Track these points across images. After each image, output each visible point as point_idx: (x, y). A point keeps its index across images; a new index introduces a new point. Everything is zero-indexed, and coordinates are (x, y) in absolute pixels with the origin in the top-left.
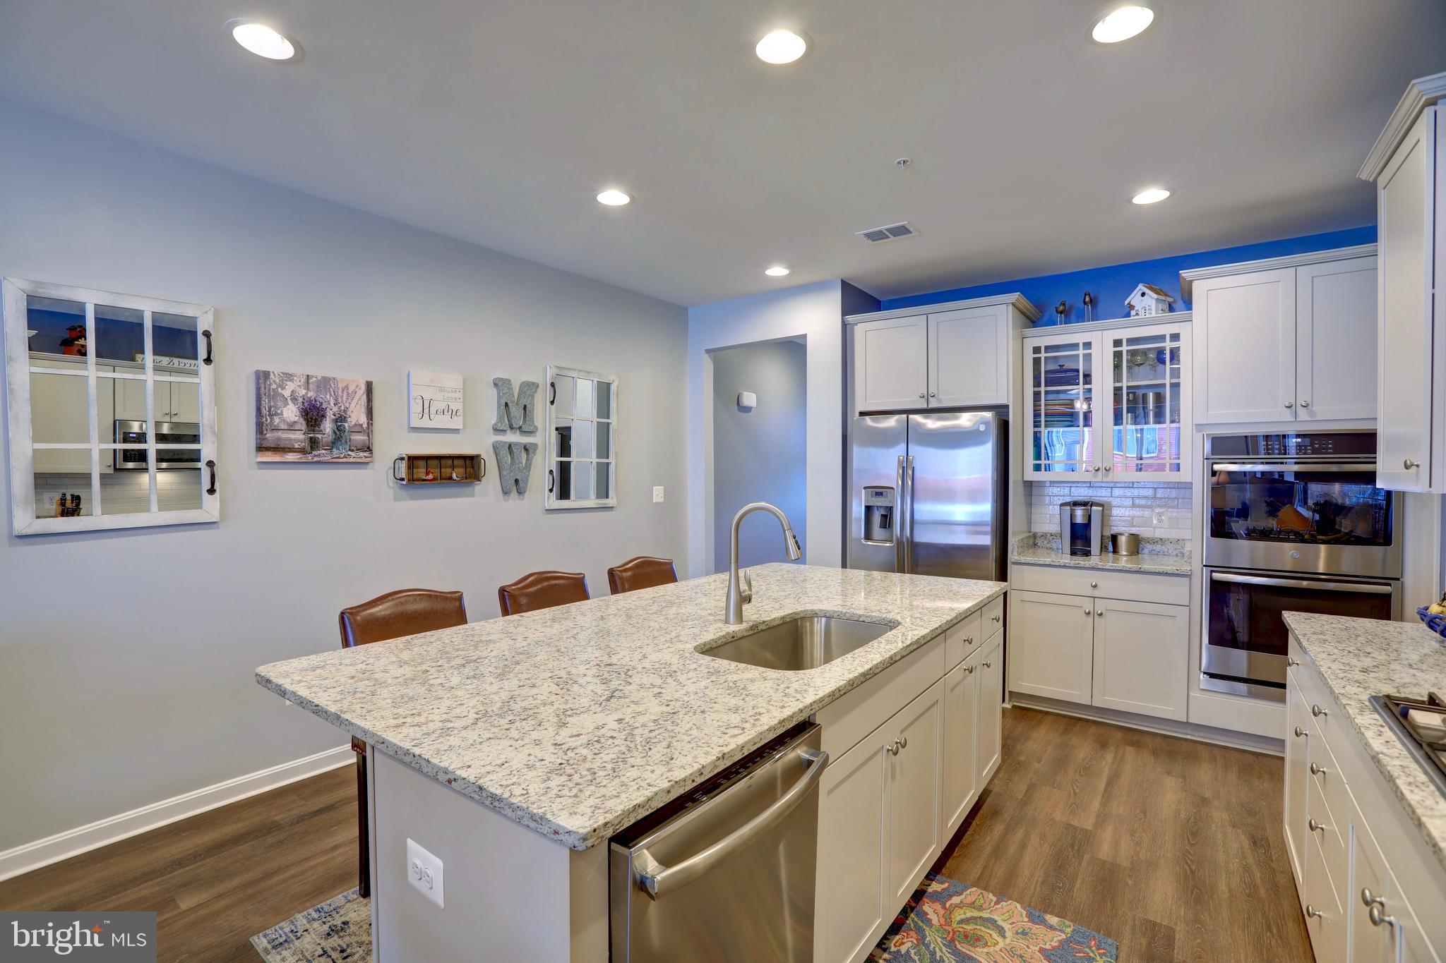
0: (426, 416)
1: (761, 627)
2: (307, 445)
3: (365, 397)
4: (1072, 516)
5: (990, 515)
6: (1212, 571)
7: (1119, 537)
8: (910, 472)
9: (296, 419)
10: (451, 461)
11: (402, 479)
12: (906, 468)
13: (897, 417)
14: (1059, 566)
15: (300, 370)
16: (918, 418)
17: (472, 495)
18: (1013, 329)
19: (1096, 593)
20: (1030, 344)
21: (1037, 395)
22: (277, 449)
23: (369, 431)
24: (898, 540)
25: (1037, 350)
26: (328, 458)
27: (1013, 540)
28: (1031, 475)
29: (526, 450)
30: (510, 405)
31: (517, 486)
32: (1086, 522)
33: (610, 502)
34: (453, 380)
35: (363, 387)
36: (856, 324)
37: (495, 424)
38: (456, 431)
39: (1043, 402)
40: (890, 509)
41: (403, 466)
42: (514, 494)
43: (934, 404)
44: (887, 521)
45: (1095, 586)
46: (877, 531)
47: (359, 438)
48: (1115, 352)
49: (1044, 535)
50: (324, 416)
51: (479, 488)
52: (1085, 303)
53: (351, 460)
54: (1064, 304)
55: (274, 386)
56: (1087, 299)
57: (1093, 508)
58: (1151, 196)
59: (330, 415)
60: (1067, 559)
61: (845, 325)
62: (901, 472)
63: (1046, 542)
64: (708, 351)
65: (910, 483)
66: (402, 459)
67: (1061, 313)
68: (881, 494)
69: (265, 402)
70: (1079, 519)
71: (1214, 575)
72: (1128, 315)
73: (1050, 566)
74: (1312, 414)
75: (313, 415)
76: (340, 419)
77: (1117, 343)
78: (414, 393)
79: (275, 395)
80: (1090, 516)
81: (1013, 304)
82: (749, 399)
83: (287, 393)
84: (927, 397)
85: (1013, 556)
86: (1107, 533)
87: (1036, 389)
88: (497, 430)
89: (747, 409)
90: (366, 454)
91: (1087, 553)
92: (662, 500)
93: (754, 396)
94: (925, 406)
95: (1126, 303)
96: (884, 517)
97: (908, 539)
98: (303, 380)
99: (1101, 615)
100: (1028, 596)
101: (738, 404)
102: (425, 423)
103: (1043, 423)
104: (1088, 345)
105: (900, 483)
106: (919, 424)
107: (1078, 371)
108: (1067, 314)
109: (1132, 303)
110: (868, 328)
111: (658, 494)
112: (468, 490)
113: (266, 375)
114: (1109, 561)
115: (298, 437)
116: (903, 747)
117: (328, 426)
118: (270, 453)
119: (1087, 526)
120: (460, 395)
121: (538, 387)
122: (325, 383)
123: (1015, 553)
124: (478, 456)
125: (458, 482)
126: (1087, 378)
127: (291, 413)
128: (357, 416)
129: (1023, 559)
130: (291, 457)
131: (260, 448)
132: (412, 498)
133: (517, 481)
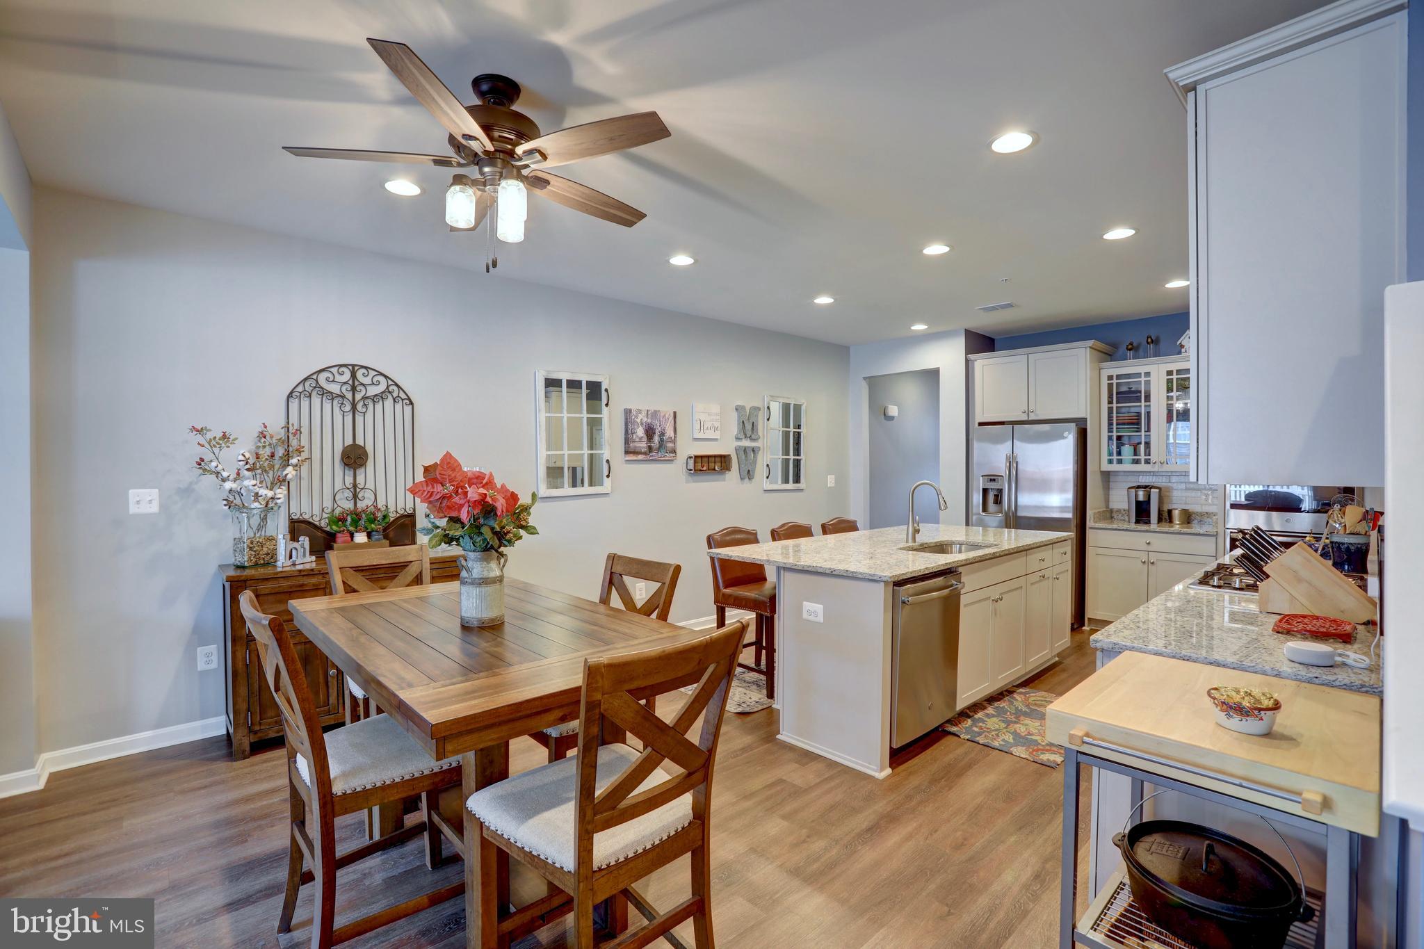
0: (702, 431)
1: (925, 546)
2: (647, 450)
3: (673, 421)
4: (1136, 496)
6: (1231, 532)
7: (1173, 511)
8: (1015, 465)
9: (642, 435)
10: (713, 459)
11: (691, 470)
12: (1012, 462)
13: (1005, 426)
14: (1123, 530)
15: (644, 408)
17: (724, 480)
18: (1090, 362)
19: (1150, 548)
20: (1105, 373)
21: (1110, 410)
22: (636, 453)
23: (674, 441)
24: (1006, 513)
25: (1110, 378)
26: (656, 458)
27: (1089, 513)
28: (1106, 467)
29: (753, 451)
30: (745, 422)
31: (749, 475)
32: (1146, 499)
33: (802, 485)
34: (715, 408)
35: (672, 415)
36: (976, 360)
37: (737, 434)
38: (716, 440)
39: (1115, 415)
40: (1001, 491)
41: (691, 462)
42: (747, 480)
43: (1032, 417)
44: (998, 500)
45: (1149, 543)
46: (992, 506)
47: (670, 445)
48: (1168, 380)
49: (1119, 511)
50: (654, 433)
51: (728, 475)
52: (1148, 343)
53: (667, 458)
54: (1132, 344)
55: (633, 417)
56: (1149, 340)
57: (1152, 490)
59: (657, 433)
60: (1133, 526)
61: (967, 361)
62: (1008, 464)
63: (1120, 515)
64: (865, 378)
65: (1014, 473)
66: (691, 457)
67: (1130, 350)
68: (994, 480)
69: (630, 427)
70: (1141, 497)
72: (1180, 353)
73: (1116, 529)
75: (650, 432)
76: (662, 434)
77: (1170, 373)
78: (696, 417)
79: (634, 422)
80: (1149, 496)
81: (1090, 347)
82: (893, 411)
83: (639, 421)
84: (1028, 413)
85: (1090, 523)
86: (1165, 509)
87: (1110, 405)
88: (738, 439)
89: (892, 418)
90: (674, 455)
91: (1148, 522)
92: (833, 485)
93: (896, 407)
94: (1026, 419)
95: (1178, 343)
96: (996, 496)
97: (1013, 514)
98: (646, 412)
99: (1153, 563)
100: (1100, 551)
101: (885, 414)
102: (701, 436)
103: (1115, 430)
104: (1148, 374)
105: (1007, 473)
107: (1140, 392)
108: (1135, 350)
109: (1182, 343)
110: (983, 363)
111: (831, 480)
112: (721, 477)
113: (630, 411)
114: (1165, 527)
115: (643, 446)
116: (1001, 600)
117: (656, 439)
118: (631, 455)
119: (1148, 502)
120: (718, 417)
121: (760, 410)
122: (655, 414)
123: (1092, 521)
124: (729, 455)
125: (719, 472)
126: (1148, 398)
127: (640, 432)
128: (669, 433)
129: (1097, 525)
130: (641, 457)
131: (627, 452)
132: (694, 482)
133: (749, 471)
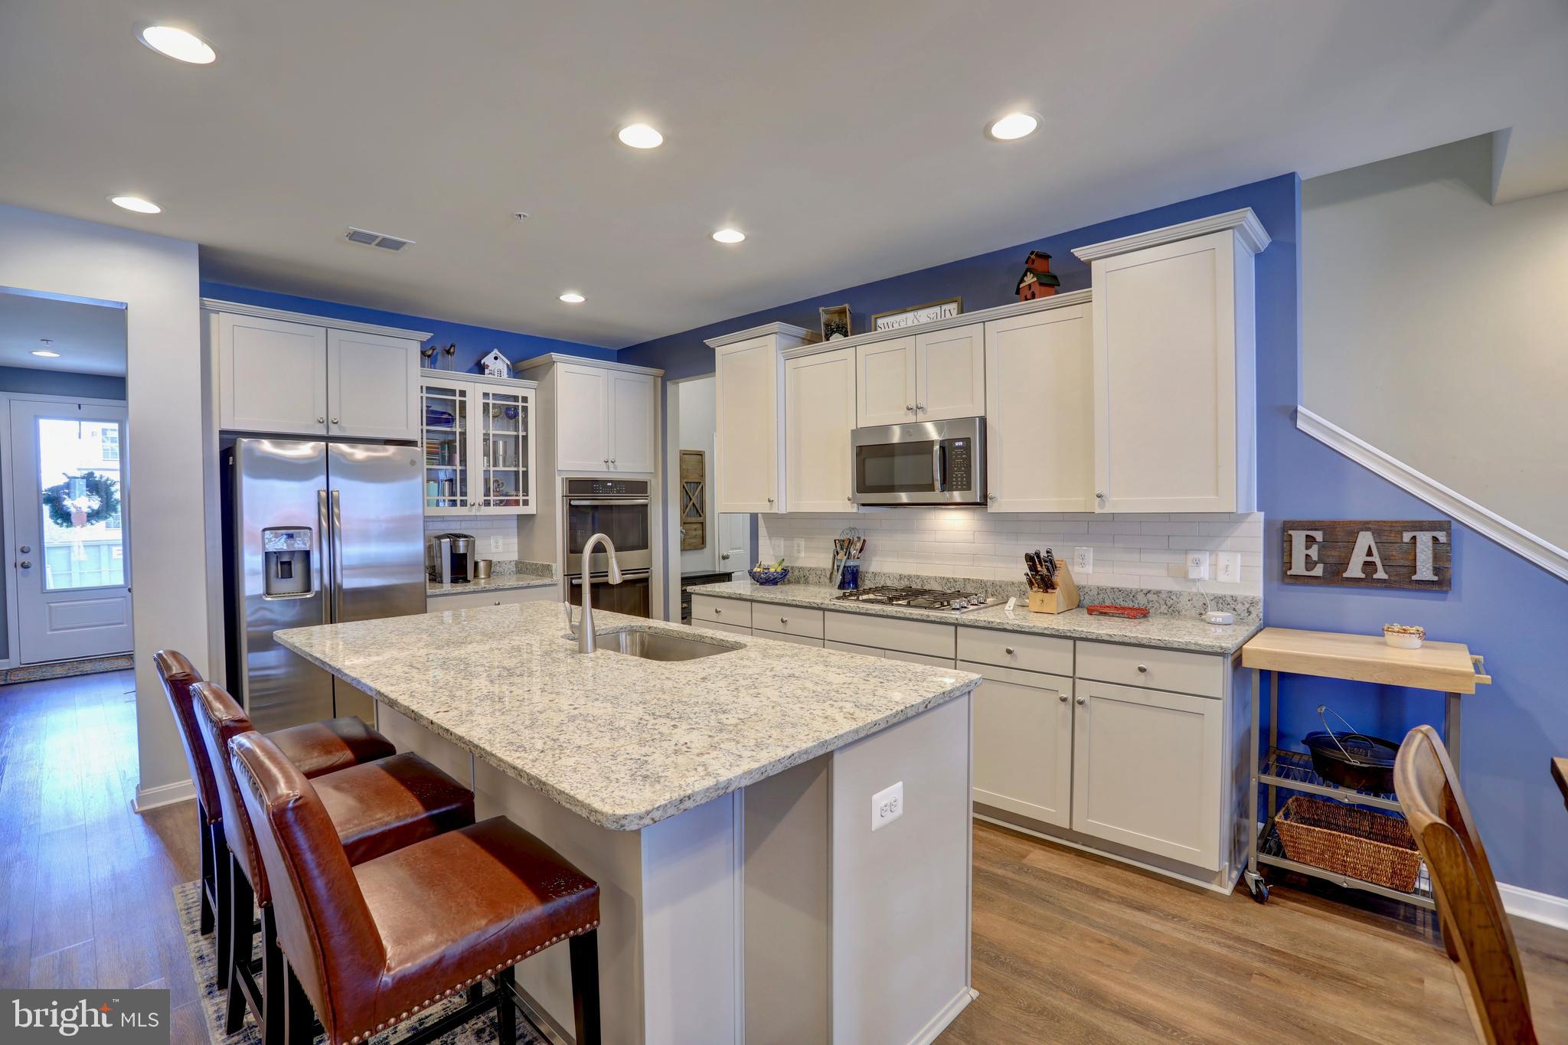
4: (452, 547)
5: (423, 556)
6: (572, 579)
8: (336, 510)
12: (328, 504)
13: (312, 444)
16: (344, 447)
24: (325, 590)
36: (217, 312)
39: (425, 440)
43: (335, 431)
44: (289, 571)
48: (484, 403)
52: (448, 352)
54: (434, 350)
56: (452, 350)
57: (469, 540)
58: (572, 298)
60: (450, 587)
62: (325, 509)
65: (337, 523)
67: (428, 356)
68: (295, 536)
70: (461, 549)
71: (573, 581)
74: (615, 467)
77: (485, 395)
81: (421, 342)
84: (327, 423)
91: (464, 581)
94: (323, 433)
95: (483, 362)
96: (286, 565)
104: (462, 393)
105: (324, 523)
106: (343, 455)
107: (453, 414)
109: (486, 363)
110: (237, 322)
119: (466, 554)
126: (463, 423)
